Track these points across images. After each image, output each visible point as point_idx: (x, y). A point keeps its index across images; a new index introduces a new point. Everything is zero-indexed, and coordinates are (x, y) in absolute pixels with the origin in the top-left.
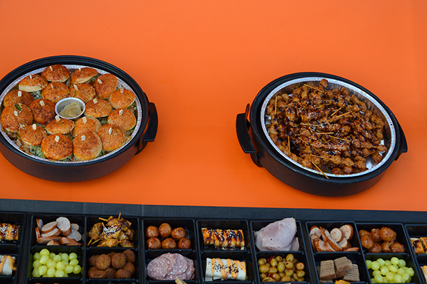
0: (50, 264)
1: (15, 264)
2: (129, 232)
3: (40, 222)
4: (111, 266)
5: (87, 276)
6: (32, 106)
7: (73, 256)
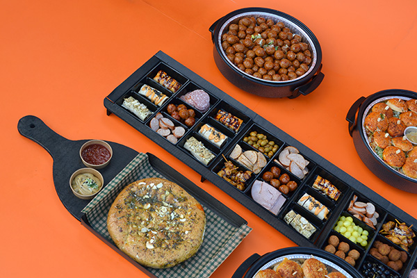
0: (350, 229)
1: (327, 215)
2: (411, 241)
3: (355, 198)
4: (387, 255)
5: (369, 252)
6: (391, 120)
7: (366, 233)
